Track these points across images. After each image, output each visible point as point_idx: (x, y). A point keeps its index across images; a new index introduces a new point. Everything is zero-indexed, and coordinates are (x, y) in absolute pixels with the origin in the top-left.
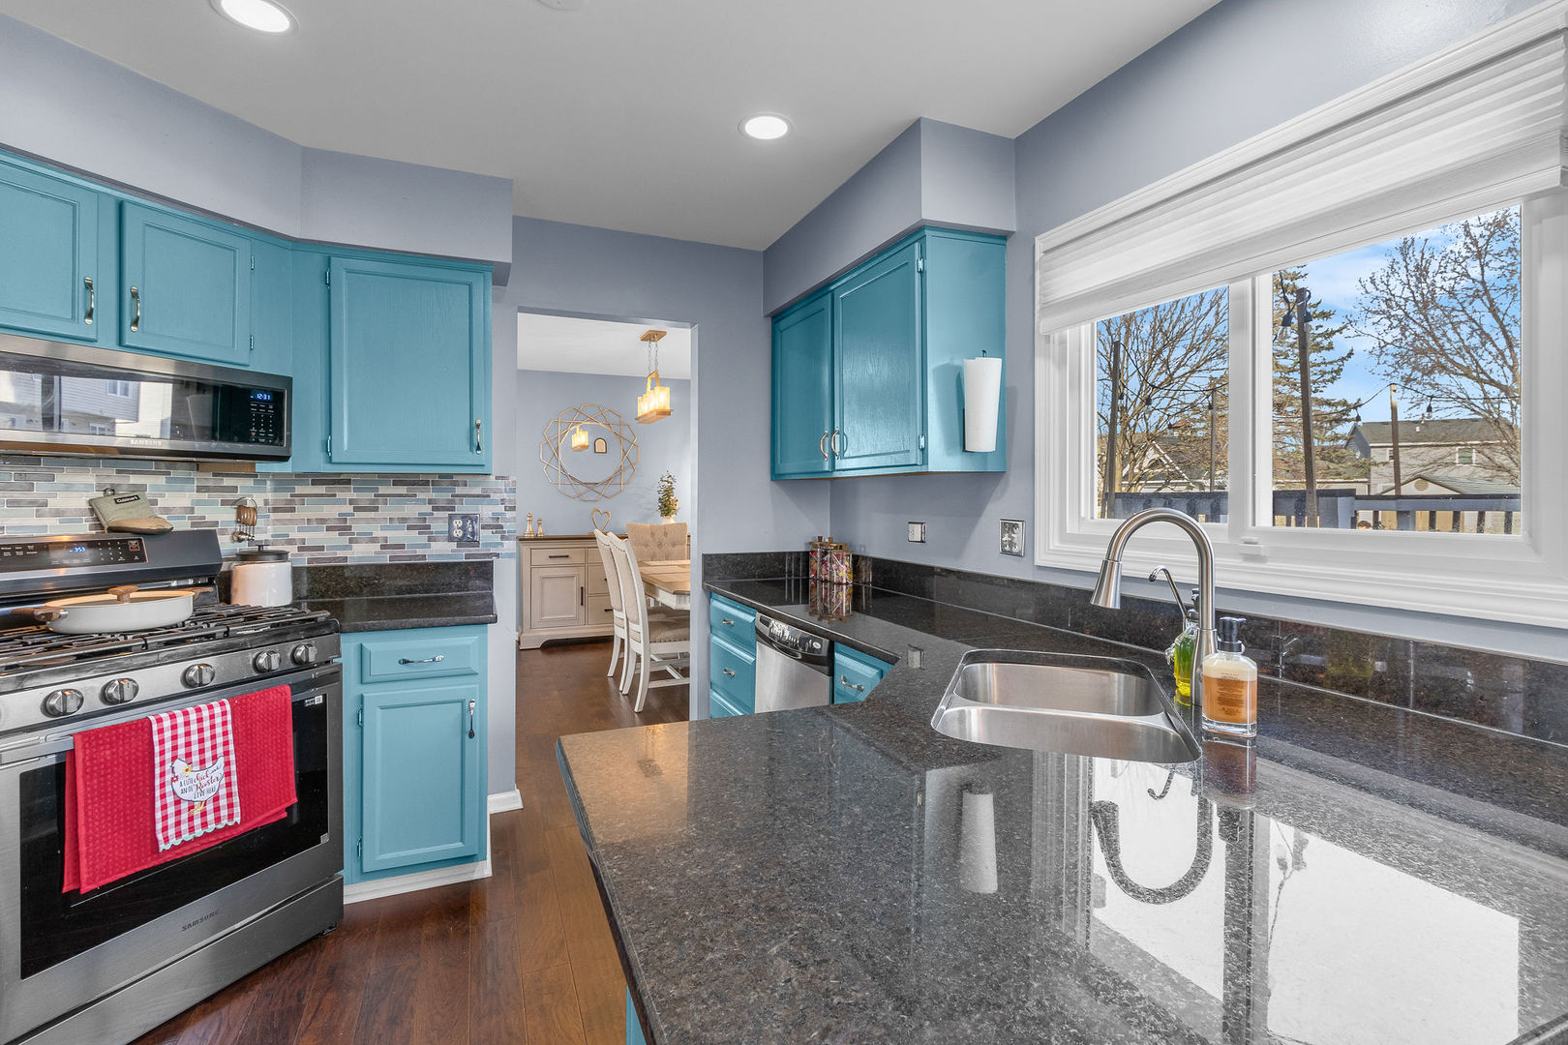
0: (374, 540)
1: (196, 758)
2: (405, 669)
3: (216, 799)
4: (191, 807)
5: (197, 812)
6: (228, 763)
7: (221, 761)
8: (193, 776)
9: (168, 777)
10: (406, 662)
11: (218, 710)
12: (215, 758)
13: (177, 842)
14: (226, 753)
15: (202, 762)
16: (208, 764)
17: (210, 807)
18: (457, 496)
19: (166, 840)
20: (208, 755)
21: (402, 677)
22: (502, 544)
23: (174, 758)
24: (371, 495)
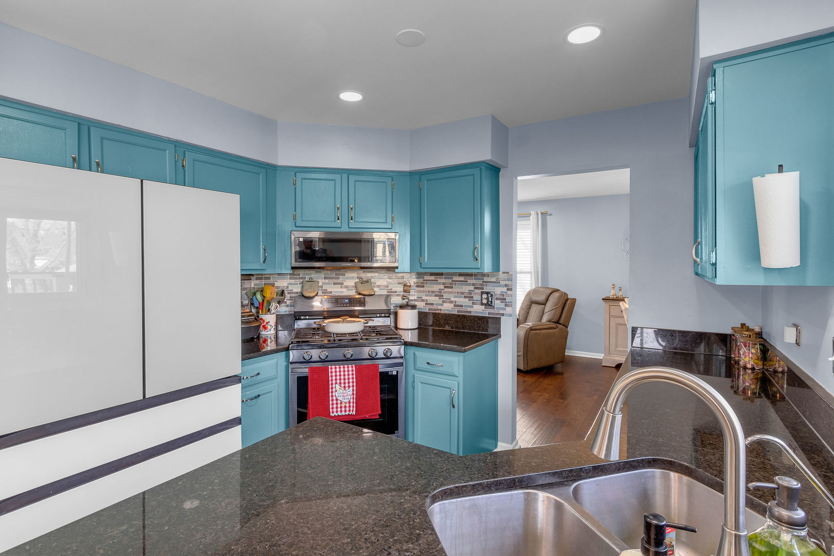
0: (451, 302)
1: (343, 385)
2: (428, 367)
3: (350, 403)
4: (341, 403)
5: (343, 405)
6: (353, 390)
7: (351, 388)
8: (341, 391)
9: (334, 390)
10: (428, 363)
11: (350, 369)
12: (349, 387)
13: (337, 415)
14: (353, 386)
15: (345, 387)
16: (347, 389)
17: (347, 405)
18: (485, 282)
19: (333, 412)
20: (347, 385)
21: (426, 370)
22: (505, 309)
23: (336, 383)
24: (450, 281)
